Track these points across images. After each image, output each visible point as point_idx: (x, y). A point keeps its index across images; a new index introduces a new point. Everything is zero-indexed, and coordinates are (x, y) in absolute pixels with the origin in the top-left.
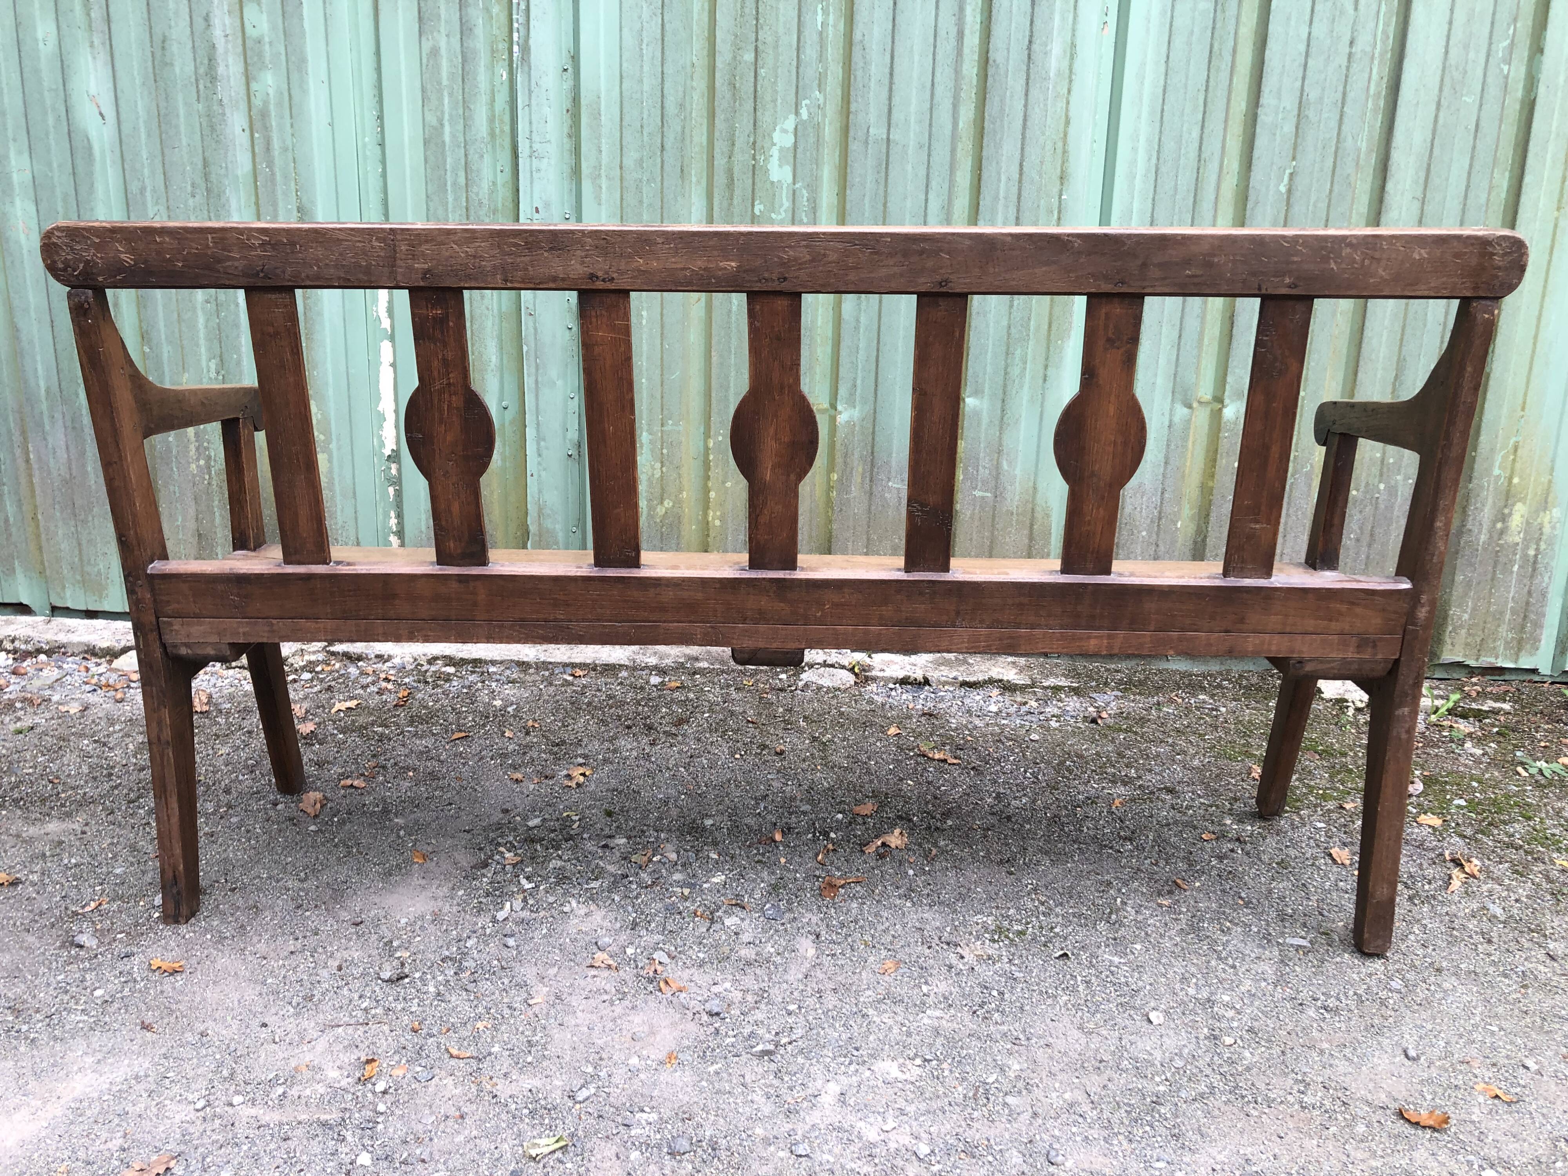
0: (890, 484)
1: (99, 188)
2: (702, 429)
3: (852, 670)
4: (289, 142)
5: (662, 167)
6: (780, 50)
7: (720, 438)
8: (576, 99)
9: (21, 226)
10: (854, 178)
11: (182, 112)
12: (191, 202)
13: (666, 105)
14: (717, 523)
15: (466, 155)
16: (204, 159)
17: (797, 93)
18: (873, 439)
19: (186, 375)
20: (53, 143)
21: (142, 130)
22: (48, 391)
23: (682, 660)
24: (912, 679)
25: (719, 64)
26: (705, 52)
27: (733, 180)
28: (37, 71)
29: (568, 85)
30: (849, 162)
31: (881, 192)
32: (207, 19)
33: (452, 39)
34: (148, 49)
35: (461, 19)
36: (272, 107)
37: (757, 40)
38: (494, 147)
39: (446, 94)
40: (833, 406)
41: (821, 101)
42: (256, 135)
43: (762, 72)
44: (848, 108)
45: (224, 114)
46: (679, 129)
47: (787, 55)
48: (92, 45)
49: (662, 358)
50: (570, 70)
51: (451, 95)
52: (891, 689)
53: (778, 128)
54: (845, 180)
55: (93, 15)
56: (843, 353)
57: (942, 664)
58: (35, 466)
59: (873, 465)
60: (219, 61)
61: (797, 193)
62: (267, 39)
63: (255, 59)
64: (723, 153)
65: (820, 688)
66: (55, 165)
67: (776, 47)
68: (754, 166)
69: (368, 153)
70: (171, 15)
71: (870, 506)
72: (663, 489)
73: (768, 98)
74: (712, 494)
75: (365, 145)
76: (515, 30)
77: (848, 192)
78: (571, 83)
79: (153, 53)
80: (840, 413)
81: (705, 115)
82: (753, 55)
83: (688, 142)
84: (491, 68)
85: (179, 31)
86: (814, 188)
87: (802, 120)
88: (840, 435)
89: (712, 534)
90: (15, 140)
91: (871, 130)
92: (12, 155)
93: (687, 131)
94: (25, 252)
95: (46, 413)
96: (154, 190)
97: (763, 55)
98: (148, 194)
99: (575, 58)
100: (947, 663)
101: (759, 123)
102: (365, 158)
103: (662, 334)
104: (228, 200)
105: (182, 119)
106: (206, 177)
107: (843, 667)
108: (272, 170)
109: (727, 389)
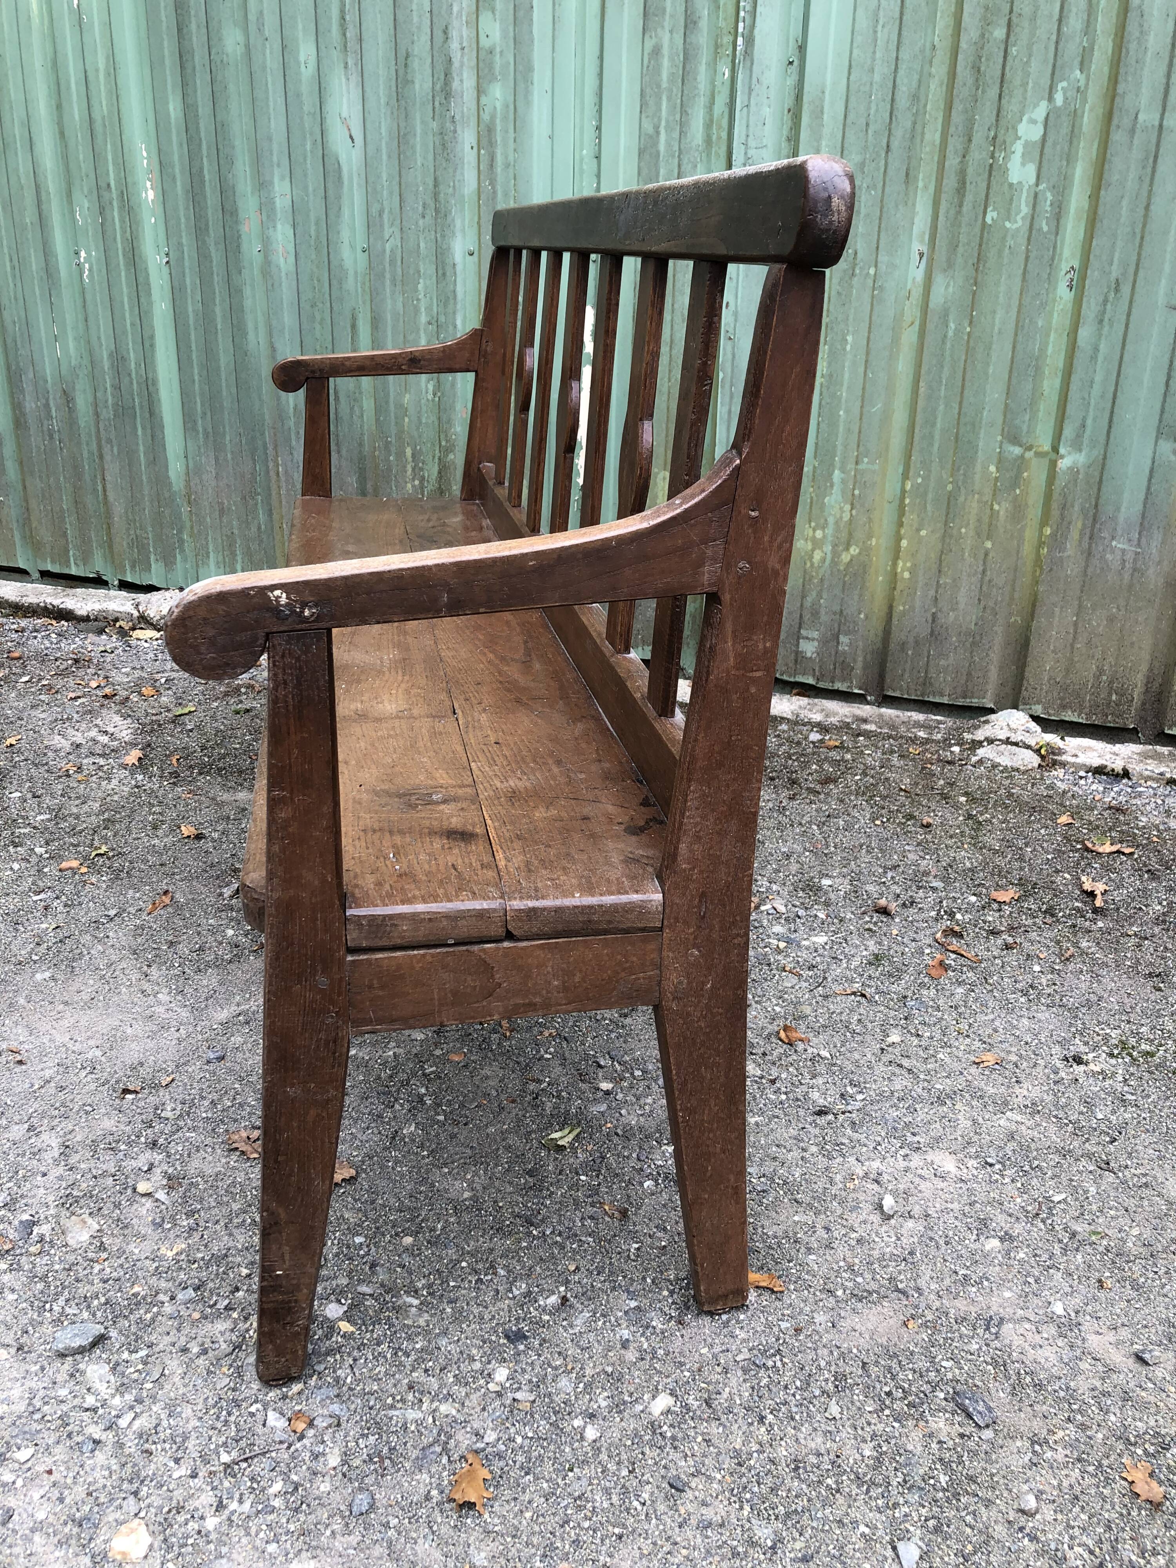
0: (1114, 543)
1: (346, 211)
2: (901, 470)
3: (1038, 751)
4: (511, 158)
5: (885, 171)
6: (1039, 22)
7: (919, 480)
8: (799, 97)
9: (281, 250)
10: (1113, 176)
11: (419, 131)
12: (421, 222)
13: (897, 97)
14: (906, 575)
15: (679, 166)
16: (435, 179)
17: (1053, 74)
18: (1099, 490)
19: (407, 396)
20: (309, 166)
21: (384, 151)
22: (295, 408)
23: (847, 720)
24: (1109, 769)
25: (963, 45)
26: (950, 32)
27: (964, 183)
28: (298, 95)
29: (791, 81)
30: (1108, 156)
31: (1145, 194)
32: (445, 32)
33: (675, 35)
34: (393, 68)
35: (686, 11)
36: (498, 121)
37: (1011, 12)
38: (709, 155)
39: (664, 98)
40: (1055, 449)
41: (1082, 83)
42: (482, 152)
43: (1014, 50)
44: (1115, 89)
45: (455, 131)
46: (909, 124)
47: (1046, 28)
48: (346, 67)
49: (864, 388)
50: (796, 63)
51: (669, 99)
52: (1081, 778)
53: (1025, 119)
54: (1101, 179)
55: (348, 35)
56: (1073, 387)
57: (1151, 757)
58: (283, 479)
59: (1095, 520)
60: (454, 75)
61: (1040, 196)
62: (498, 50)
63: (486, 71)
64: (956, 152)
65: (995, 766)
66: (311, 189)
67: (1033, 18)
68: (991, 165)
69: (585, 167)
70: (415, 30)
71: (1087, 566)
72: (850, 534)
73: (1017, 82)
74: (904, 543)
75: (582, 160)
76: (741, 19)
77: (1102, 192)
78: (795, 77)
79: (397, 71)
80: (1062, 457)
81: (942, 107)
82: (1004, 31)
83: (918, 140)
84: (713, 66)
85: (421, 46)
86: (1061, 190)
87: (1055, 107)
88: (1060, 482)
89: (900, 586)
90: (279, 165)
91: (1141, 117)
92: (276, 180)
93: (919, 128)
94: (283, 274)
95: (293, 428)
96: (391, 212)
97: (1017, 30)
98: (386, 216)
99: (802, 49)
100: (1158, 757)
101: (1003, 113)
102: (582, 172)
103: (866, 361)
104: (453, 220)
105: (418, 139)
106: (436, 196)
107: (1028, 747)
108: (493, 188)
109: (933, 425)
